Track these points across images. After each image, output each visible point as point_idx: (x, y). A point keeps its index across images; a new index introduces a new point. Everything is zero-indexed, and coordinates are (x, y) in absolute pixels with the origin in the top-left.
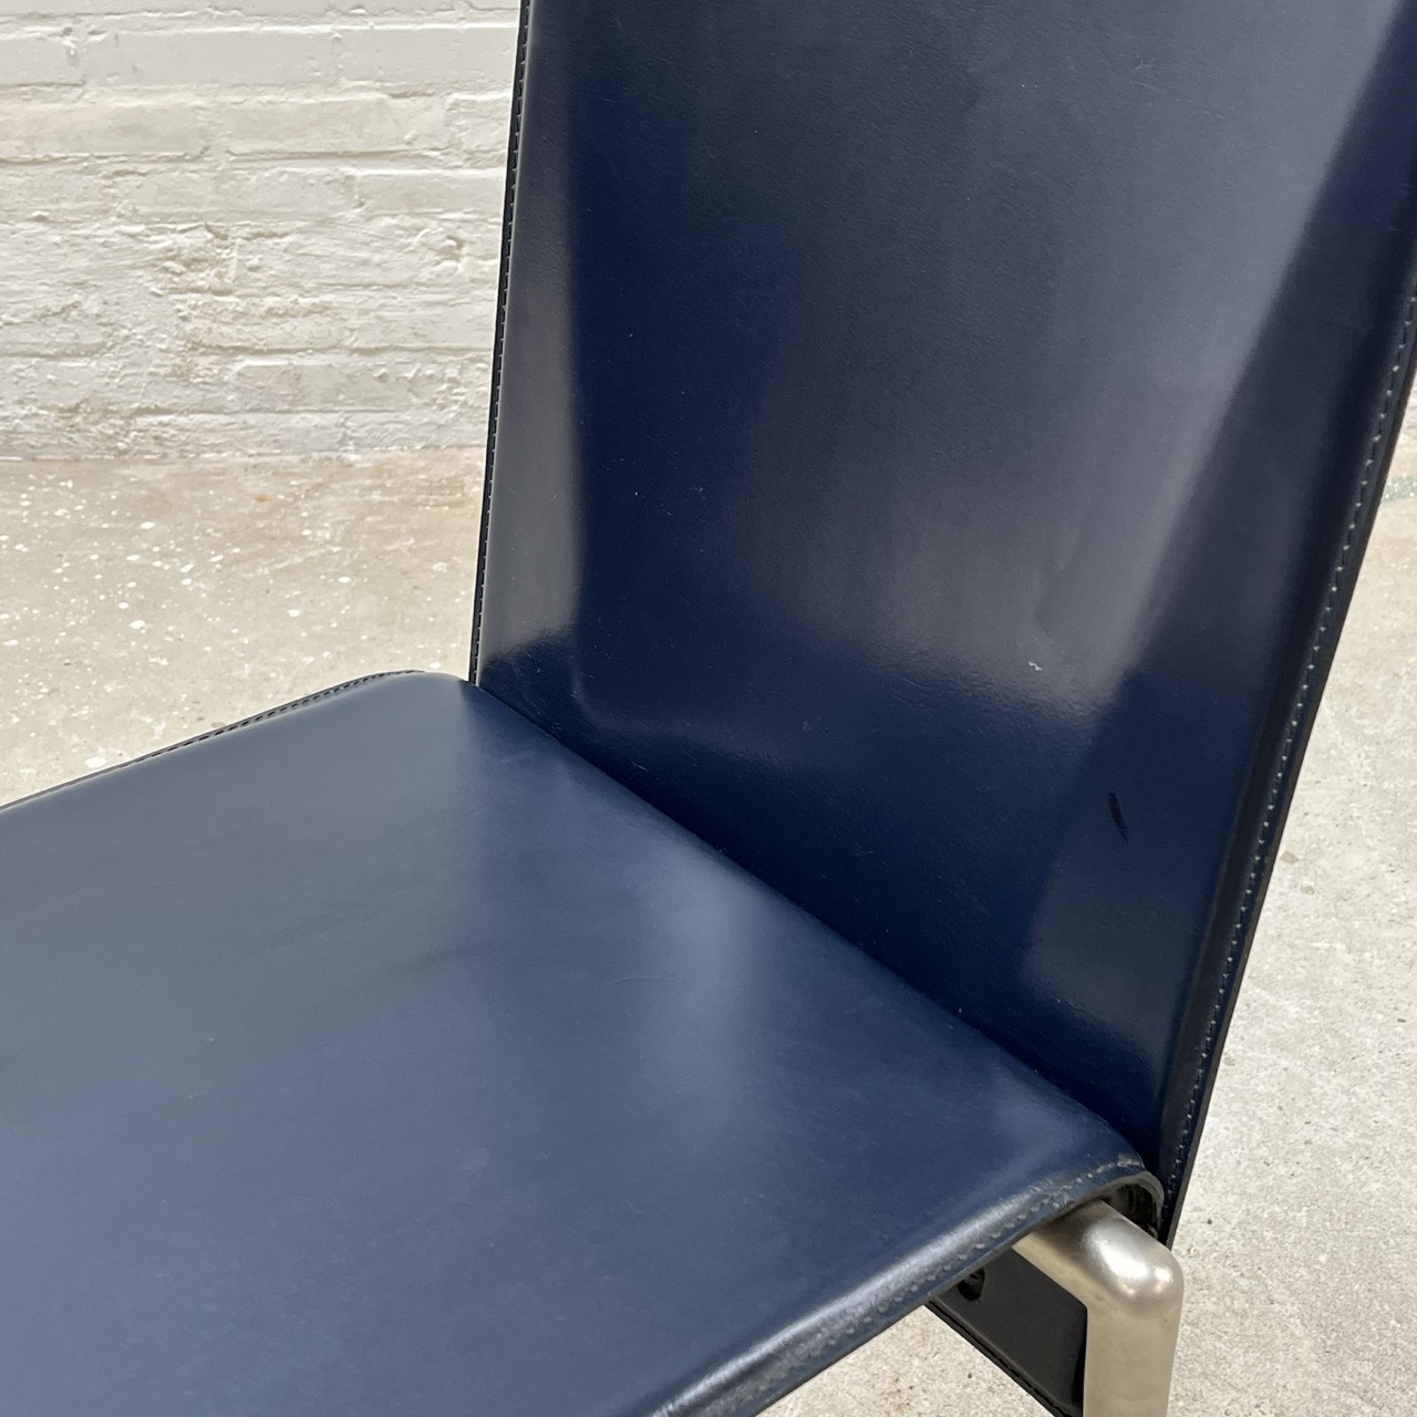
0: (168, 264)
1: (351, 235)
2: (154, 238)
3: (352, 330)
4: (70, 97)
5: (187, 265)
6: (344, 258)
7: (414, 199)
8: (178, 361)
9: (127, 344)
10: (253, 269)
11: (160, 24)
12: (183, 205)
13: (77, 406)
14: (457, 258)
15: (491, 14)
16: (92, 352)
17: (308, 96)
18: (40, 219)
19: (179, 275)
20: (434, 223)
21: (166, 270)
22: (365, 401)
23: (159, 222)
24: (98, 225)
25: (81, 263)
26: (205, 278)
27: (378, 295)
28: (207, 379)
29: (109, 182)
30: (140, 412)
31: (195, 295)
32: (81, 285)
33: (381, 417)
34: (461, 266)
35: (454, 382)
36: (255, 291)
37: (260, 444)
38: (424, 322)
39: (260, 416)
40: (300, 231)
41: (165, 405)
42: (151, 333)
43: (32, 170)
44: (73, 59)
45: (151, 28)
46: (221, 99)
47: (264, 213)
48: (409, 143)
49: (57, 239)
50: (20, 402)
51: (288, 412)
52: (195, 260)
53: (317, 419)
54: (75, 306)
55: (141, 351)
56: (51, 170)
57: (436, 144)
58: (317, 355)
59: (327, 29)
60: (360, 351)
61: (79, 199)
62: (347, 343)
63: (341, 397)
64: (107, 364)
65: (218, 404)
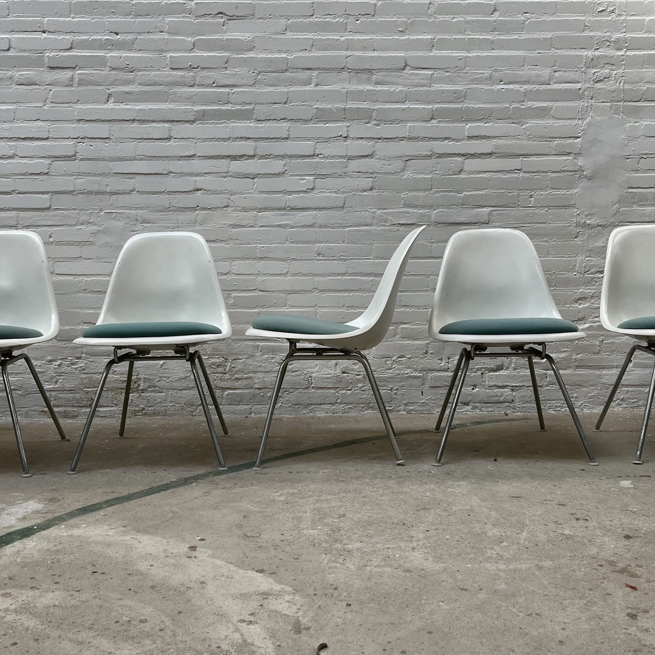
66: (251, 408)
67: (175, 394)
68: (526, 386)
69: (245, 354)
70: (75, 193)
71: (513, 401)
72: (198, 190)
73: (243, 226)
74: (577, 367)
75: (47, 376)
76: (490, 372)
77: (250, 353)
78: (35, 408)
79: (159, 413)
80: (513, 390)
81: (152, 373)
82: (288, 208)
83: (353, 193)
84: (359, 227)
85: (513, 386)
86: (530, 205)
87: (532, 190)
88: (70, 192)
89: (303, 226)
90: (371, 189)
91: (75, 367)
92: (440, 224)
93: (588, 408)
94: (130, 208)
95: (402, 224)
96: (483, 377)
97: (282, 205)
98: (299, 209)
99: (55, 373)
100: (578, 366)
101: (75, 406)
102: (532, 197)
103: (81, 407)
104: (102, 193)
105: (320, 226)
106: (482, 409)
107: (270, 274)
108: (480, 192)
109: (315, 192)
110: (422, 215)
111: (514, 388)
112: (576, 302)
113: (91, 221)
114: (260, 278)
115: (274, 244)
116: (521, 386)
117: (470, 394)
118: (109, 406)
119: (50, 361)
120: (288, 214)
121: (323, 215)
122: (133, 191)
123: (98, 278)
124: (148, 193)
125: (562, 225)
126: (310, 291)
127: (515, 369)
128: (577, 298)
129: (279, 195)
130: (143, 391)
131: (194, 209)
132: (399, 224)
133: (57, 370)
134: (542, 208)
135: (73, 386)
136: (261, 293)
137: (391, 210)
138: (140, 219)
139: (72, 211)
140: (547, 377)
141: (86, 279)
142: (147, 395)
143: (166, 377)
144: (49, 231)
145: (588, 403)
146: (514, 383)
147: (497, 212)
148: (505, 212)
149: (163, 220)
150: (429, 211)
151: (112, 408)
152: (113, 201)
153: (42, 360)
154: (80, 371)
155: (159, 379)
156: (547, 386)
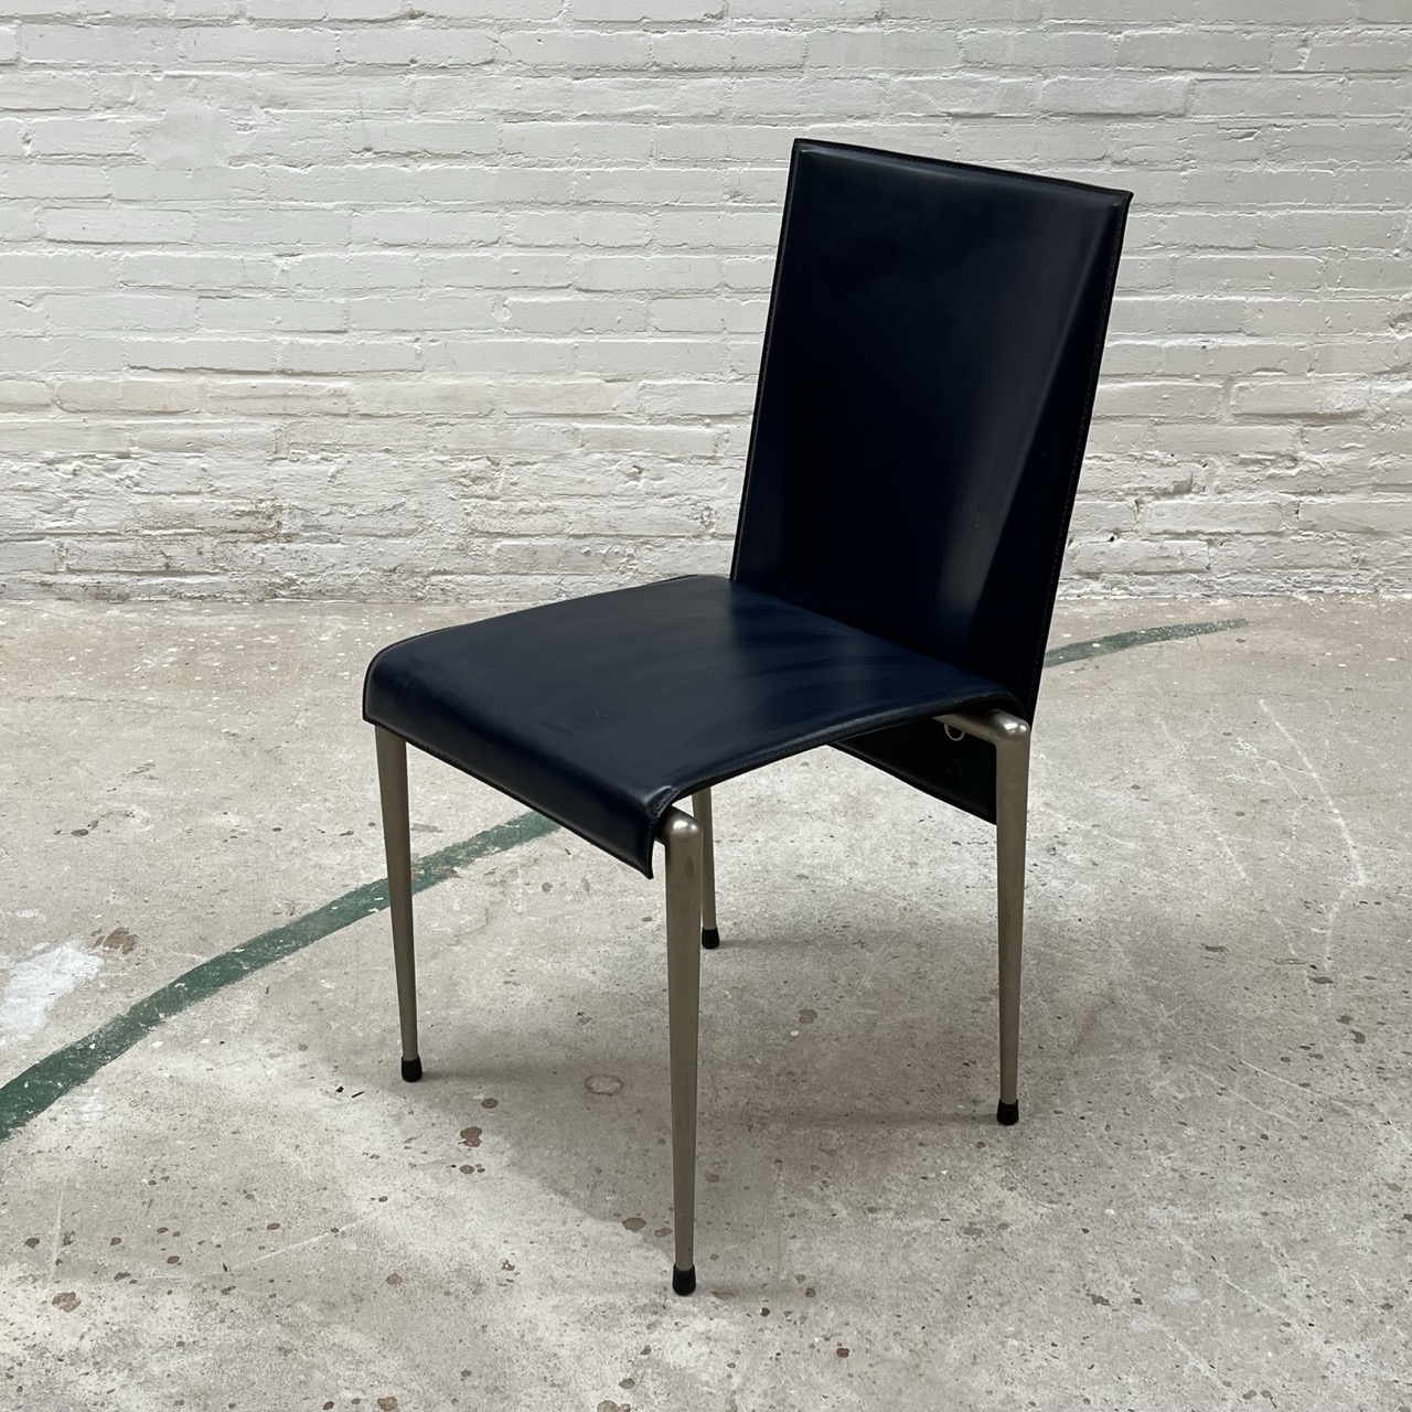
0: (461, 480)
1: (574, 464)
2: (454, 464)
3: (571, 523)
4: (415, 378)
5: (473, 481)
6: (569, 478)
7: (615, 444)
8: (461, 541)
9: (431, 530)
10: (514, 484)
11: (472, 336)
12: (475, 444)
13: (395, 569)
14: (637, 479)
15: (668, 334)
16: (409, 534)
17: (556, 380)
18: (387, 451)
19: (468, 487)
20: (626, 458)
21: (461, 483)
22: (575, 568)
23: (459, 455)
24: (421, 455)
25: (408, 478)
26: (484, 489)
27: (589, 501)
28: (478, 553)
29: (431, 430)
30: (435, 573)
31: (475, 500)
32: (406, 492)
33: (584, 579)
34: (641, 484)
35: (631, 556)
36: (513, 498)
37: (507, 595)
38: (615, 519)
39: (509, 577)
40: (544, 461)
41: (450, 569)
42: (447, 522)
43: (385, 421)
44: (419, 355)
45: (467, 339)
46: (503, 381)
47: (524, 450)
48: (614, 409)
49: (395, 463)
50: (360, 565)
51: (527, 574)
52: (478, 478)
53: (544, 579)
54: (401, 505)
55: (439, 534)
56: (397, 421)
57: (630, 410)
58: (548, 539)
59: (570, 341)
60: (574, 536)
61: (412, 439)
62: (567, 531)
63: (560, 565)
64: (416, 542)
65: (483, 569)
66: (559, 583)
67: (369, 547)
68: (1243, 534)
69: (542, 452)
70: (81, 22)
71: (1208, 568)
72: (413, 17)
73: (533, 118)
74: (1377, 487)
75: (45, 498)
76: (1157, 498)
77: (556, 448)
78: (24, 575)
79: (333, 590)
80: (1210, 543)
81: (311, 494)
82: (655, 68)
83: (830, 27)
84: (843, 120)
85: (1211, 534)
86: (1300, 68)
87: (1309, 26)
88: (68, 19)
89: (693, 117)
90: (878, 19)
91: (116, 476)
92: (1056, 115)
93: (1392, 586)
94: (235, 65)
95: (957, 116)
96: (1138, 512)
97: (639, 60)
98: (681, 70)
99: (66, 491)
100: (1380, 485)
101: (121, 572)
102: (1305, 46)
103: (138, 574)
104: (153, 22)
105: (740, 119)
106: (1131, 588)
107: (607, 247)
108: (1170, 30)
109: (727, 23)
110: (1013, 93)
111: (1212, 537)
112: (1392, 326)
113: (131, 99)
114: (580, 258)
115: (616, 166)
116: (1230, 534)
117: (1102, 553)
118: (207, 573)
119: (50, 463)
120: (655, 85)
121: (745, 89)
122: (236, 17)
123: (160, 253)
124: (279, 23)
125: (1378, 122)
126: (710, 291)
127: (1220, 493)
128: (1397, 314)
129: (631, 32)
130: (289, 538)
131: (403, 68)
132: (949, 114)
133: (71, 485)
134: (1331, 76)
135: (115, 523)
136: (583, 297)
137: (927, 78)
138: (260, 94)
139: (79, 72)
140: (1297, 513)
141: (127, 254)
142: (300, 547)
143: (346, 505)
144: (20, 126)
145: (1392, 574)
146: (1217, 526)
147: (1210, 85)
148: (1231, 83)
149: (320, 99)
150: (1030, 79)
151: (215, 579)
152: (186, 46)
153: (31, 460)
154: (128, 487)
155: (327, 511)
156: (1295, 533)
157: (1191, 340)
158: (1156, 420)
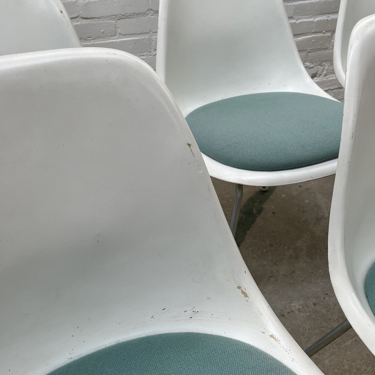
126: (144, 13)
136: (84, 22)
157: (323, 17)
158: (309, 51)
